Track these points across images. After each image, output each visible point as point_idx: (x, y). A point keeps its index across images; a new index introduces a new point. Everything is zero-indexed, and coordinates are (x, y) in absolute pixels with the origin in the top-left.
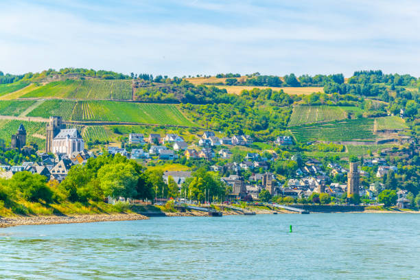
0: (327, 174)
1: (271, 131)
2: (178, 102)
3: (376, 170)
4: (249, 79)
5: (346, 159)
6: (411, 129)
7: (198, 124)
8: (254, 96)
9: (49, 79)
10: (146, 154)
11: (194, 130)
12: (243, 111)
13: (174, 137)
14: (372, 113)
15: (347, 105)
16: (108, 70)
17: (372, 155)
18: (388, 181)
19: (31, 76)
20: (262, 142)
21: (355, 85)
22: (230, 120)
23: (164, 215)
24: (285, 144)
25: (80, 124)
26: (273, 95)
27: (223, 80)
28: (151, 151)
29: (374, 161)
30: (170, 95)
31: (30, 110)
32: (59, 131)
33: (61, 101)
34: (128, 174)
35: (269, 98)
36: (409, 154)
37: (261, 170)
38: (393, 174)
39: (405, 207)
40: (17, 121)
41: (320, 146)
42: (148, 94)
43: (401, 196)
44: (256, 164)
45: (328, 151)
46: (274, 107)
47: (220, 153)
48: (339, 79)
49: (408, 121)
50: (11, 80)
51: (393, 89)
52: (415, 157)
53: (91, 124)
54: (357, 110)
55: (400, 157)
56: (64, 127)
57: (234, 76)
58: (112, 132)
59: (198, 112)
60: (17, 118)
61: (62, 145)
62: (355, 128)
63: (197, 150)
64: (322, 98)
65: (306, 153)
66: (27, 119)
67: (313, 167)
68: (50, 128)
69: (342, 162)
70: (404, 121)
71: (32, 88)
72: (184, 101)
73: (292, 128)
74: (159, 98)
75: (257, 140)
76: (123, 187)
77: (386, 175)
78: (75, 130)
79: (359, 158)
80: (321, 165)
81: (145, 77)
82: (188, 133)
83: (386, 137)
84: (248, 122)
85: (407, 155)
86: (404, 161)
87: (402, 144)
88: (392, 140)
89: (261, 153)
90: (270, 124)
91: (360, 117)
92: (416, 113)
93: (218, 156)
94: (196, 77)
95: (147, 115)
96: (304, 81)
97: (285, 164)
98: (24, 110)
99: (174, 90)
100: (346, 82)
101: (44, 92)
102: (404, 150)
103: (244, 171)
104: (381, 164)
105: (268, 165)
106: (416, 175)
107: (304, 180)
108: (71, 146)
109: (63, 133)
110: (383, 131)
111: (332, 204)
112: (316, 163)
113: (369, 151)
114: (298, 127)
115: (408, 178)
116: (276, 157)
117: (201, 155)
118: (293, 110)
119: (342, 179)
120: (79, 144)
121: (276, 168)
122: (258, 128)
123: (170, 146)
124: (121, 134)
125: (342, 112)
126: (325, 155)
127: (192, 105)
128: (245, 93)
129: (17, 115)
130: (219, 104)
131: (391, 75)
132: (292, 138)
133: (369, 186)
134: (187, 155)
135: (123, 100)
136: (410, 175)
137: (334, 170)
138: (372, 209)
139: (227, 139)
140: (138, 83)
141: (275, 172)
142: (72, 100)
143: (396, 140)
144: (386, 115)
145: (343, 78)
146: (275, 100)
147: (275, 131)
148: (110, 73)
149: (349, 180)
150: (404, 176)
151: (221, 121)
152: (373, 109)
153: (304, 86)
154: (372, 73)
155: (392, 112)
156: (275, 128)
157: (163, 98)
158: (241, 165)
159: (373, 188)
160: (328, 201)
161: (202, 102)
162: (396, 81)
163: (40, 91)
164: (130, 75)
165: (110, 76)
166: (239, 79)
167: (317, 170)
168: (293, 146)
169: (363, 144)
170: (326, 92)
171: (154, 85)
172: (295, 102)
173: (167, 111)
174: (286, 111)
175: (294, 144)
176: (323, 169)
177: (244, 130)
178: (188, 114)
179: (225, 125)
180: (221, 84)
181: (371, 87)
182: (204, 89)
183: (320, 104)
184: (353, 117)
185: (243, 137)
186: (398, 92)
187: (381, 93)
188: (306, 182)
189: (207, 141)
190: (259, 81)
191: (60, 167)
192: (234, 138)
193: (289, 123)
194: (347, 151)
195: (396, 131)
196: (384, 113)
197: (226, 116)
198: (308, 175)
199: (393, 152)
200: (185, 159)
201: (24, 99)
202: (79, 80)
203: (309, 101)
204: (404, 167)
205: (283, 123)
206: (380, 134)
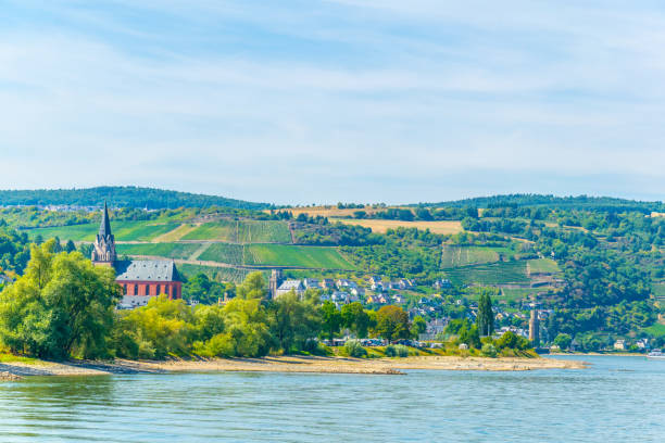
1: (427, 274)
2: (334, 244)
4: (380, 212)
5: (503, 302)
6: (564, 272)
7: (360, 267)
11: (359, 274)
12: (396, 253)
13: (348, 282)
14: (523, 255)
15: (496, 246)
17: (528, 298)
20: (422, 285)
22: (387, 262)
24: (444, 287)
25: (253, 268)
26: (420, 235)
27: (350, 213)
29: (531, 305)
30: (328, 238)
31: (198, 253)
32: (282, 283)
33: (227, 244)
35: (416, 237)
36: (564, 297)
40: (189, 265)
41: (477, 290)
42: (307, 237)
46: (424, 248)
47: (393, 298)
49: (560, 264)
51: (533, 224)
52: (570, 300)
53: (264, 268)
54: (507, 252)
55: (555, 301)
59: (357, 255)
60: (187, 262)
62: (509, 271)
64: (469, 238)
65: (466, 297)
66: (198, 263)
68: (274, 279)
70: (556, 263)
71: (186, 229)
72: (342, 243)
73: (445, 270)
74: (318, 241)
75: (418, 284)
78: (300, 282)
79: (517, 301)
83: (540, 280)
84: (404, 264)
85: (560, 299)
86: (560, 304)
87: (556, 287)
88: (547, 284)
90: (425, 266)
91: (512, 259)
92: (566, 255)
93: (393, 301)
95: (311, 258)
96: (437, 215)
98: (192, 253)
100: (480, 215)
101: (202, 233)
102: (559, 294)
104: (538, 307)
106: (571, 319)
109: (287, 284)
110: (537, 274)
113: (525, 294)
114: (451, 269)
116: (443, 301)
117: (382, 300)
118: (443, 251)
122: (414, 271)
125: (492, 254)
127: (350, 248)
128: (390, 233)
129: (186, 259)
130: (374, 246)
134: (371, 300)
136: (567, 317)
137: (499, 314)
139: (395, 283)
140: (293, 224)
143: (551, 284)
144: (537, 257)
146: (423, 240)
147: (431, 274)
150: (561, 319)
151: (380, 264)
152: (524, 251)
153: (437, 220)
155: (542, 253)
156: (430, 270)
157: (321, 240)
161: (357, 244)
163: (199, 233)
168: (452, 290)
169: (517, 287)
170: (466, 229)
172: (443, 243)
173: (327, 254)
174: (436, 252)
175: (453, 287)
178: (347, 257)
179: (384, 268)
183: (468, 245)
184: (505, 259)
185: (408, 281)
187: (523, 230)
189: (379, 286)
192: (401, 283)
193: (441, 265)
194: (503, 294)
195: (550, 274)
196: (535, 255)
197: (383, 259)
199: (549, 295)
201: (186, 242)
202: (233, 221)
203: (458, 241)
204: (560, 311)
205: (436, 265)
206: (534, 278)
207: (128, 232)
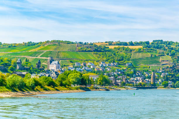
0: (144, 76)
1: (124, 61)
2: (92, 51)
3: (161, 74)
4: (117, 43)
5: (150, 71)
6: (173, 60)
7: (99, 59)
8: (118, 49)
9: (48, 44)
10: (81, 69)
11: (98, 61)
12: (115, 54)
13: (91, 64)
14: (159, 55)
15: (151, 52)
16: (68, 41)
17: (159, 69)
18: (165, 78)
19: (41, 43)
21: (153, 45)
22: (110, 57)
23: (90, 90)
24: (129, 66)
25: (58, 59)
26: (125, 49)
27: (107, 44)
28: (83, 68)
29: (160, 71)
30: (89, 49)
31: (41, 55)
32: (52, 62)
33: (52, 51)
34: (78, 77)
37: (121, 74)
38: (167, 76)
39: (171, 87)
40: (37, 59)
41: (141, 66)
42: (82, 49)
43: (170, 83)
44: (119, 73)
46: (126, 53)
47: (107, 69)
48: (148, 43)
49: (172, 57)
50: (34, 44)
51: (167, 46)
52: (175, 70)
53: (62, 59)
54: (154, 54)
55: (169, 70)
56: (53, 60)
57: (111, 42)
58: (69, 62)
59: (99, 55)
60: (37, 58)
61: (53, 67)
62: (154, 60)
63: (99, 68)
64: (142, 49)
65: (137, 69)
66: (40, 58)
67: (139, 74)
68: (49, 61)
69: (149, 72)
70: (170, 57)
71: (42, 47)
72: (94, 51)
73: (131, 60)
74: (85, 50)
75: (120, 64)
76: (76, 81)
77: (164, 76)
78: (57, 61)
79: (155, 70)
80: (142, 73)
81: (81, 43)
82: (96, 62)
83: (164, 63)
84: (116, 58)
85: (172, 69)
86: (171, 71)
87: (170, 65)
88: (167, 64)
89: (121, 69)
90: (124, 59)
91: (155, 56)
92: (175, 54)
93: (106, 70)
94: (98, 42)
95: (81, 56)
96: (136, 44)
97: (129, 73)
98: (39, 55)
99: (91, 47)
100: (150, 44)
101: (46, 48)
102: (171, 67)
103: (115, 75)
104: (163, 72)
105: (124, 73)
106: (175, 76)
107: (136, 78)
108: (56, 67)
109: (53, 62)
110: (163, 61)
111: (146, 86)
112: (140, 72)
113: (158, 68)
114: (134, 60)
115: (172, 77)
116: (126, 70)
117: (101, 70)
118: (132, 54)
119: (149, 77)
120: (59, 66)
121: (126, 74)
122: (120, 60)
123: (90, 67)
124: (73, 63)
125: (149, 54)
126: (143, 69)
127: (97, 53)
128: (115, 48)
129: (37, 57)
130: (106, 52)
131: (166, 41)
132: (132, 63)
133: (158, 80)
134: (96, 70)
135: (73, 51)
136: (173, 76)
137: (147, 75)
138: (160, 88)
139: (109, 64)
140: (78, 45)
141: (126, 75)
142: (56, 51)
143: (168, 64)
144: (164, 55)
145: (149, 42)
146: (126, 50)
147: (126, 61)
148: (69, 42)
149: (152, 78)
150: (171, 76)
151: (107, 58)
152: (160, 53)
153: (136, 45)
154: (159, 40)
155: (166, 54)
156: (126, 60)
157: (87, 50)
158: (114, 73)
159: (160, 81)
160: (145, 85)
161: (100, 51)
162: (168, 43)
163: (45, 48)
164: (75, 42)
165: (68, 43)
166: (113, 43)
167: (141, 75)
168: (132, 66)
169: (156, 65)
171: (84, 46)
172: (133, 51)
173: (88, 54)
174: (129, 54)
175: (133, 66)
176: (143, 74)
177: (115, 61)
178: (95, 55)
179: (109, 59)
180: (107, 45)
181: (159, 46)
182: (101, 47)
183: (141, 52)
184: (153, 56)
185: (115, 63)
186: (168, 47)
187: (162, 48)
188: (137, 79)
189: (102, 65)
190: (120, 44)
191: (54, 74)
192: (112, 64)
193: (131, 59)
194: (151, 68)
195: (168, 61)
196: (164, 54)
197: (109, 56)
198: (137, 76)
199: (167, 68)
200: (95, 71)
201: (39, 51)
202: (58, 44)
203: (137, 51)
204: (171, 73)
205: (128, 59)
206: (162, 62)
207: (25, 49)
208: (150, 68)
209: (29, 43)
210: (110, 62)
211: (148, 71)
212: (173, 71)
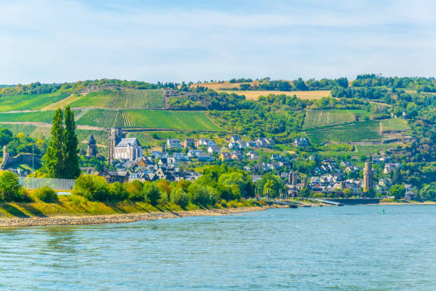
0: (341, 172)
1: (289, 134)
2: (204, 109)
3: (383, 167)
4: (262, 84)
5: (355, 157)
6: (413, 129)
7: (225, 129)
8: (270, 101)
9: (88, 90)
10: (185, 157)
11: (222, 135)
12: (262, 116)
13: (207, 141)
14: (377, 116)
15: (354, 108)
17: (379, 154)
18: (395, 177)
19: (69, 86)
20: (281, 143)
21: (359, 88)
22: (252, 124)
24: (302, 145)
26: (287, 101)
27: (237, 86)
28: (189, 154)
29: (381, 159)
30: (198, 103)
32: (120, 140)
33: (103, 110)
35: (284, 103)
36: (411, 152)
37: (285, 169)
38: (399, 171)
39: (412, 199)
41: (333, 147)
42: (179, 103)
43: (408, 189)
44: (281, 164)
45: (340, 151)
46: (290, 111)
47: (248, 154)
48: (343, 82)
49: (410, 122)
51: (394, 91)
52: (417, 154)
53: (133, 131)
54: (364, 113)
55: (404, 155)
57: (246, 81)
58: (152, 138)
59: (224, 118)
61: (124, 152)
62: (363, 130)
63: (229, 152)
64: (331, 102)
65: (321, 153)
67: (329, 166)
68: (113, 138)
69: (353, 160)
70: (406, 122)
71: (73, 98)
72: (211, 108)
73: (306, 131)
74: (188, 106)
75: (277, 142)
77: (392, 172)
78: (135, 139)
79: (368, 156)
80: (335, 164)
81: (171, 86)
82: (217, 137)
83: (391, 137)
84: (268, 126)
85: (410, 153)
86: (407, 158)
87: (405, 143)
88: (396, 140)
89: (283, 154)
90: (287, 127)
91: (367, 119)
92: (417, 114)
93: (247, 157)
95: (179, 122)
96: (312, 85)
97: (304, 163)
99: (201, 98)
100: (350, 85)
101: (85, 101)
102: (407, 149)
103: (271, 170)
104: (387, 161)
105: (291, 164)
106: (418, 171)
107: (324, 177)
108: (132, 153)
109: (124, 141)
110: (388, 132)
111: (353, 198)
112: (330, 162)
113: (376, 150)
114: (311, 130)
115: (411, 173)
116: (296, 157)
117: (234, 157)
118: (306, 114)
119: (355, 175)
120: (139, 151)
121: (298, 168)
122: (277, 131)
123: (205, 149)
124: (160, 139)
125: (350, 115)
126: (337, 154)
127: (218, 112)
128: (261, 99)
130: (242, 110)
131: (391, 78)
132: (307, 139)
133: (378, 182)
134: (222, 157)
135: (157, 109)
136: (413, 170)
137: (348, 168)
138: (386, 201)
139: (252, 142)
140: (168, 92)
141: (297, 171)
142: (113, 109)
143: (400, 140)
144: (389, 117)
145: (347, 82)
146: (289, 105)
147: (292, 133)
148: (143, 83)
149: (365, 177)
150: (408, 172)
151: (245, 125)
152: (378, 112)
153: (312, 90)
155: (395, 114)
156: (291, 131)
157: (192, 106)
158: (268, 165)
159: (382, 183)
160: (350, 195)
161: (226, 108)
162: (396, 83)
163: (82, 101)
164: (157, 84)
165: (142, 86)
166: (251, 84)
167: (333, 168)
168: (310, 147)
169: (370, 144)
170: (333, 96)
171: (182, 94)
172: (308, 107)
173: (196, 117)
174: (300, 115)
175: (310, 145)
176: (337, 167)
177: (265, 133)
178: (215, 119)
179: (248, 129)
180: (236, 89)
181: (374, 90)
182: (227, 97)
183: (330, 108)
184: (362, 120)
185: (266, 140)
186: (399, 95)
187: (383, 96)
188: (326, 179)
189: (236, 144)
190: (270, 86)
192: (259, 141)
193: (304, 126)
194: (356, 151)
195: (399, 132)
196: (388, 115)
197: (248, 121)
198: (326, 172)
199: (398, 150)
200: (221, 161)
202: (115, 90)
203: (320, 105)
204: (408, 164)
205: (298, 127)
206: (385, 135)
207: (26, 103)
208: (353, 150)
209: (34, 86)
210: (252, 136)
211: (349, 157)
212: (413, 158)
